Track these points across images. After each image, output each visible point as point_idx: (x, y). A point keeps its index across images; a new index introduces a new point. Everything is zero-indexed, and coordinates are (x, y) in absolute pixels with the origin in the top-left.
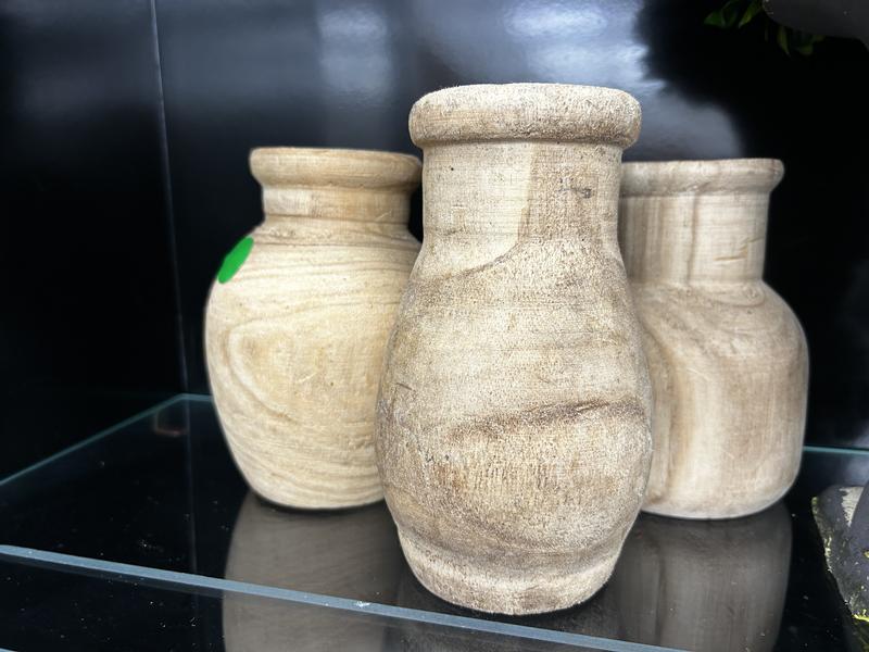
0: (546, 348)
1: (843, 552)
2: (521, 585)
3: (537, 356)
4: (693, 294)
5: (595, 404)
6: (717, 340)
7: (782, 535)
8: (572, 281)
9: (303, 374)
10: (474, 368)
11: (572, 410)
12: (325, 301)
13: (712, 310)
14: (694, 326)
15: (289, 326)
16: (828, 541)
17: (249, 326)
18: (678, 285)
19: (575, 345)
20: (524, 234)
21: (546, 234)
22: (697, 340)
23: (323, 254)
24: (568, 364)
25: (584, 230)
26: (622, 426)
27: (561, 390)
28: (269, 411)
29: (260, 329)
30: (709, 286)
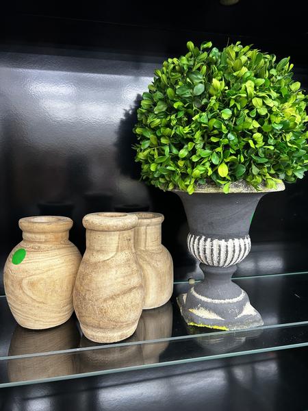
0: (124, 277)
1: (184, 310)
2: (120, 333)
3: (122, 279)
4: (146, 251)
5: (135, 288)
6: (153, 263)
7: (171, 308)
8: (128, 260)
9: (49, 289)
10: (108, 284)
11: (130, 290)
12: (54, 267)
13: (151, 254)
14: (148, 260)
15: (44, 276)
16: (181, 308)
17: (31, 278)
18: (143, 249)
19: (130, 275)
20: (117, 251)
21: (122, 250)
22: (149, 263)
23: (51, 253)
24: (129, 280)
25: (129, 247)
26: (139, 291)
27: (128, 286)
28: (37, 302)
29: (35, 278)
30: (150, 248)
